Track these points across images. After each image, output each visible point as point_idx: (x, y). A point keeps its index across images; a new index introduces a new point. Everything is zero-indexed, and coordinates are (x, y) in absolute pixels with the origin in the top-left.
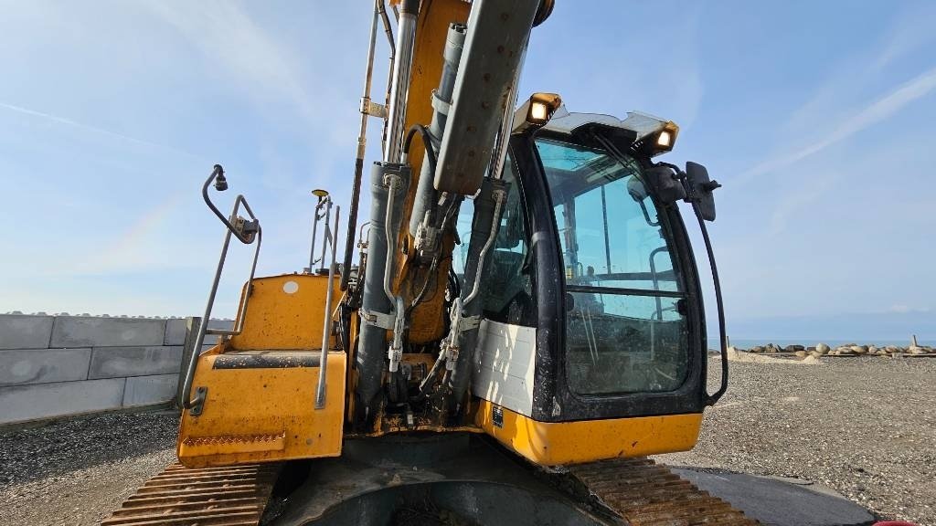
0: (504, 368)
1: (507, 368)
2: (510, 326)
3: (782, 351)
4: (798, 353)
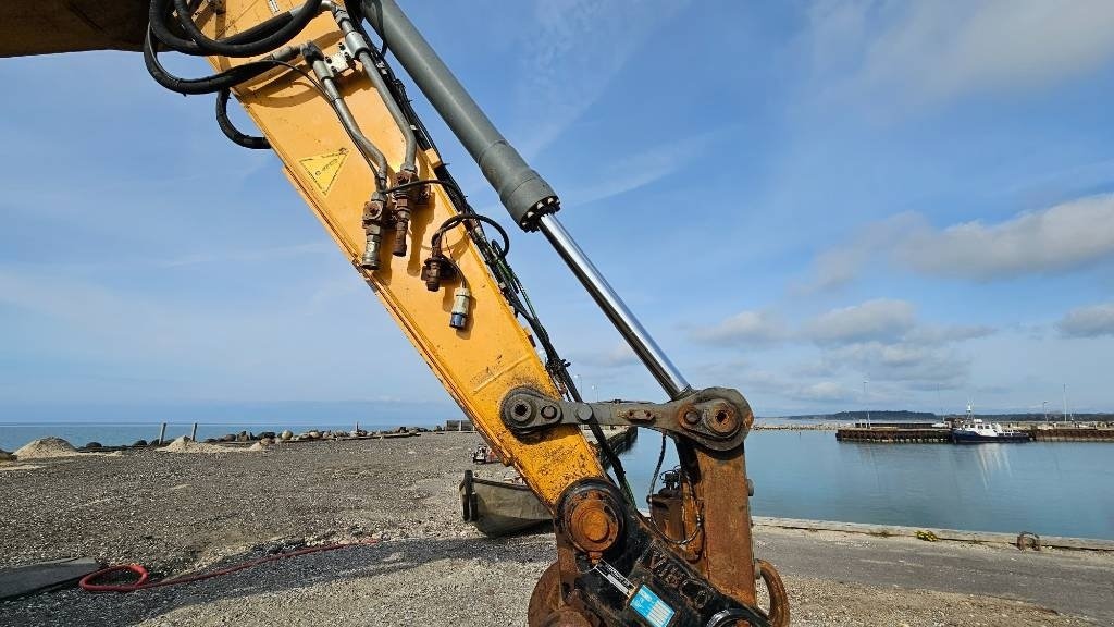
3: (253, 438)
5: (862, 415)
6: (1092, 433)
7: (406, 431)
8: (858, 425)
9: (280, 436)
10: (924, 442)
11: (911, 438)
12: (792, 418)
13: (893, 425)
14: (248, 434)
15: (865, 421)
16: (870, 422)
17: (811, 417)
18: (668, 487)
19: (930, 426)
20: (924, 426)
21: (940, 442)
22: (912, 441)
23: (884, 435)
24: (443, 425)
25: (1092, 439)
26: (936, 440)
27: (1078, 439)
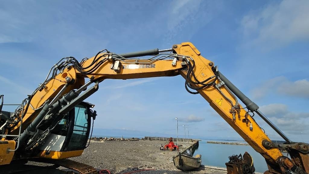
0: (54, 143)
1: (55, 143)
2: (58, 135)
3: (97, 139)
4: (101, 140)
7: (134, 139)
9: (104, 138)
14: (96, 137)
18: (231, 161)
24: (144, 138)
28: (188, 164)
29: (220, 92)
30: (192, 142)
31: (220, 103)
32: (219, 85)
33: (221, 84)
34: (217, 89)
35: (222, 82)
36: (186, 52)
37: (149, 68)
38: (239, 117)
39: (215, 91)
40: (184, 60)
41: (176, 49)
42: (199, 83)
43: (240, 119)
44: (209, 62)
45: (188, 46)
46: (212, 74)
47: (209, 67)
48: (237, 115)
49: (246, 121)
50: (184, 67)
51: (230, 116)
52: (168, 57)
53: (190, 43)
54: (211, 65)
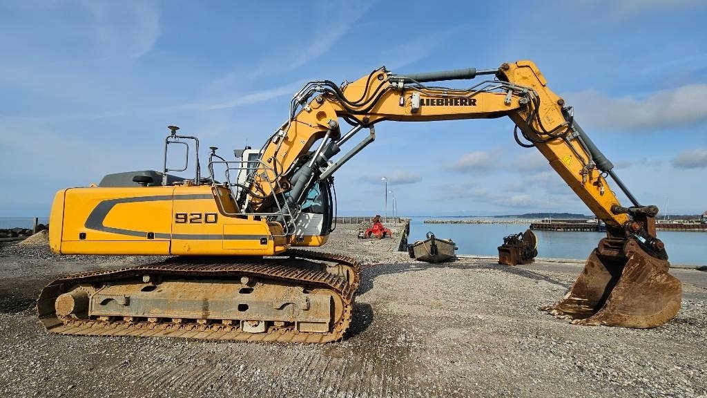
2: (309, 213)
5: (547, 215)
6: (680, 226)
8: (543, 221)
10: (581, 231)
11: (574, 229)
12: (496, 217)
13: (564, 221)
15: (548, 219)
16: (551, 219)
17: (508, 216)
19: (585, 221)
20: (582, 221)
21: (590, 231)
22: (574, 231)
23: (559, 227)
25: (680, 229)
26: (588, 230)
27: (671, 229)
28: (443, 252)
29: (571, 147)
30: (400, 222)
31: (568, 162)
32: (571, 137)
33: (575, 135)
34: (567, 142)
35: (577, 132)
36: (524, 78)
37: (466, 105)
38: (591, 178)
39: (564, 145)
40: (522, 95)
41: (508, 72)
42: (545, 133)
43: (590, 182)
44: (558, 99)
45: (528, 68)
46: (561, 120)
47: (558, 106)
48: (588, 177)
49: (597, 184)
50: (522, 107)
51: (579, 177)
52: (500, 87)
53: (532, 63)
54: (560, 103)
